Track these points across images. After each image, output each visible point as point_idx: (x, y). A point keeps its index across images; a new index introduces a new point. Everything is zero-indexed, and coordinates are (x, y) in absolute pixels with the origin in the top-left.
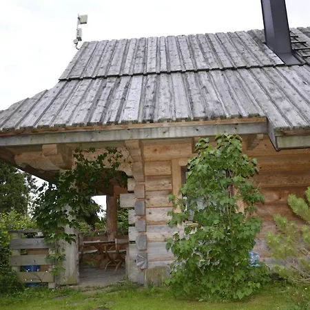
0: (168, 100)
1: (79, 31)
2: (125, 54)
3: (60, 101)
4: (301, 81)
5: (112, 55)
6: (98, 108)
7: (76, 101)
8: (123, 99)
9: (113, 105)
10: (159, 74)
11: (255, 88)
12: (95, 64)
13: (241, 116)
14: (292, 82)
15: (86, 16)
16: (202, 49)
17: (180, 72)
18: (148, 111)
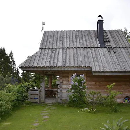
0: (69, 60)
1: (43, 28)
2: (57, 38)
3: (42, 57)
4: (103, 54)
5: (53, 38)
6: (52, 61)
7: (46, 58)
8: (58, 58)
9: (55, 60)
10: (67, 48)
11: (91, 56)
12: (49, 42)
13: (85, 67)
14: (101, 54)
15: (45, 22)
16: (79, 38)
17: (73, 48)
18: (64, 63)
